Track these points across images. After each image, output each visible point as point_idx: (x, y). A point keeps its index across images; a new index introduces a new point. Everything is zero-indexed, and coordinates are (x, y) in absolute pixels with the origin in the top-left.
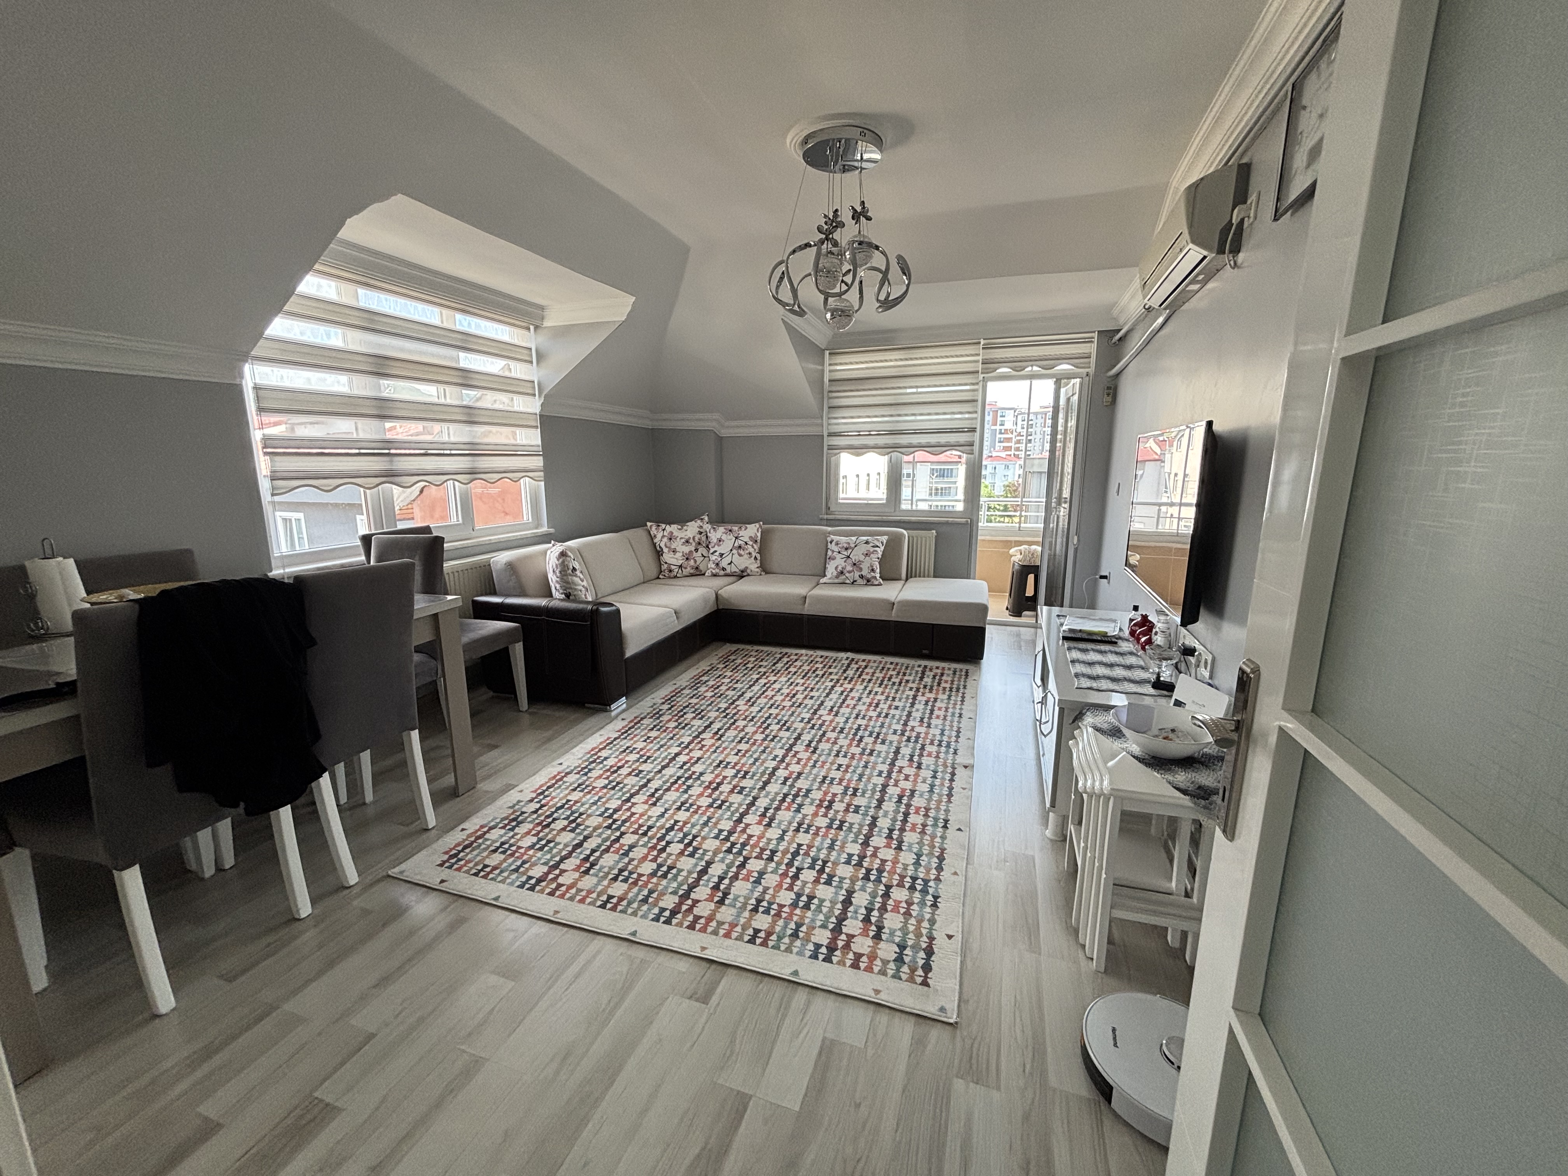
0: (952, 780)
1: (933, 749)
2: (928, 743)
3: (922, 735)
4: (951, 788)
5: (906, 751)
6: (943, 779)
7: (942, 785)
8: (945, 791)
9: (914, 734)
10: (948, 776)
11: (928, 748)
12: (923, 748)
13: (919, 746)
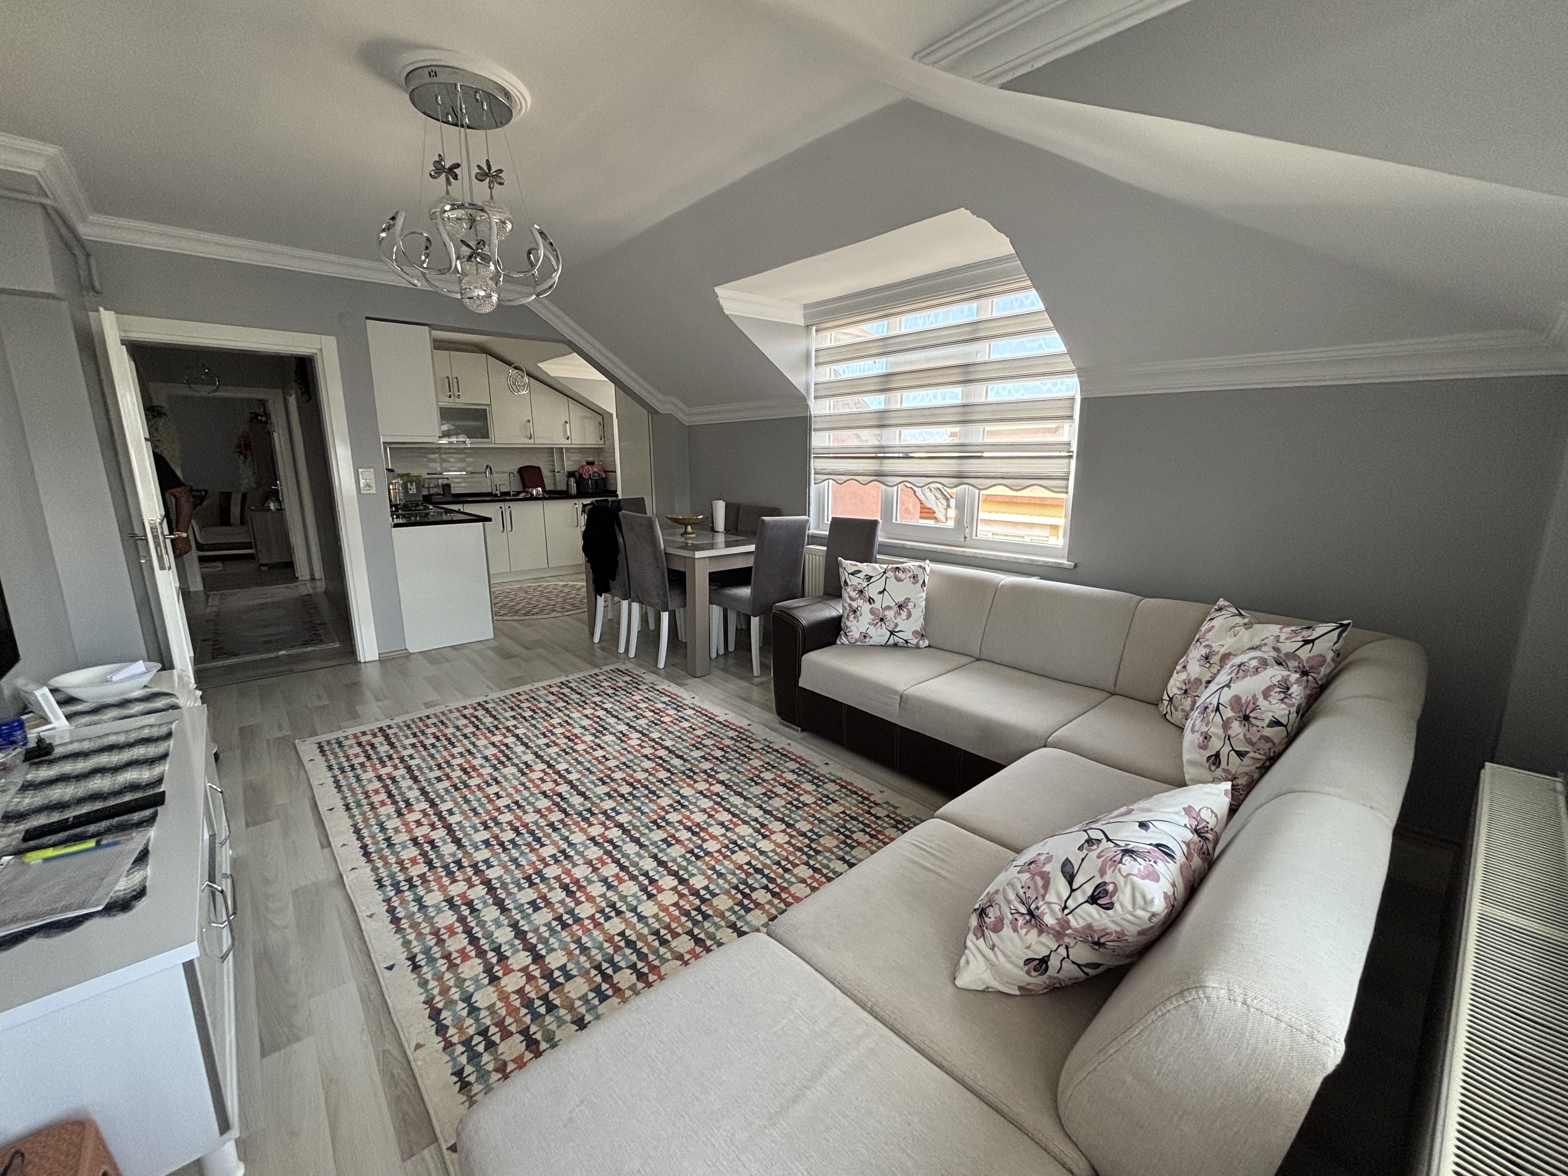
0: (364, 847)
1: (414, 871)
2: (430, 877)
3: (446, 881)
4: (360, 838)
5: (448, 849)
6: (376, 843)
7: (373, 837)
8: (365, 833)
9: (459, 875)
10: (372, 848)
11: (423, 868)
12: (429, 863)
13: (437, 863)
